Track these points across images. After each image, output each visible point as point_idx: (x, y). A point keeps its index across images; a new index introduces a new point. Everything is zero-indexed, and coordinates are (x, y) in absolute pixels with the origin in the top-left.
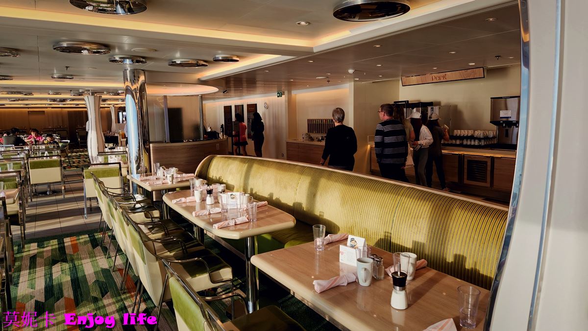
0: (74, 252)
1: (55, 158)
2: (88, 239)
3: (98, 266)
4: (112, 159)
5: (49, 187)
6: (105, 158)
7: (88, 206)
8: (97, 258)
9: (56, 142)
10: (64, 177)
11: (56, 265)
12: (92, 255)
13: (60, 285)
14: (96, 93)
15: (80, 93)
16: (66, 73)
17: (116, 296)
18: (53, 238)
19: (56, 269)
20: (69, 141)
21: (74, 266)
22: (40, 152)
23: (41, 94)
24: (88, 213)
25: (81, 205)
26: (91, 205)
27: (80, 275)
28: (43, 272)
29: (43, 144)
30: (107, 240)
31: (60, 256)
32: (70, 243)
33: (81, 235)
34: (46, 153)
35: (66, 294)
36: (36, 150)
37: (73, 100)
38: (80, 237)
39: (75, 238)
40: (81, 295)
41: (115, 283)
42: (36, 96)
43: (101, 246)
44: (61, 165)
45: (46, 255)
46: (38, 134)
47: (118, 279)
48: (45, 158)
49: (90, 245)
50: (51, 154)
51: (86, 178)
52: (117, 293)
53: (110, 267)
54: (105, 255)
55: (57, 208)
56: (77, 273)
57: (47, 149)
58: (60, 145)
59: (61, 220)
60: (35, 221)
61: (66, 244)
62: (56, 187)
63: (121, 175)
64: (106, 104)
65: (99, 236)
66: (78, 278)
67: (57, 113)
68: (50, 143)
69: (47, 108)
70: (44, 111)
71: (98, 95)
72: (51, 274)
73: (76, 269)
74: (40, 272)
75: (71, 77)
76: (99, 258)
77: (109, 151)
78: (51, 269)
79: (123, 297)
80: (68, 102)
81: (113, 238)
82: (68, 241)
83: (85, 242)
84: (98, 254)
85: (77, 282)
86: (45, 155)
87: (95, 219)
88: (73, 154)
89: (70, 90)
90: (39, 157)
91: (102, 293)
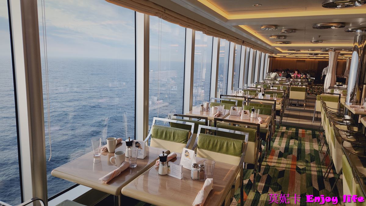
0: (302, 137)
1: (304, 87)
2: (311, 133)
3: (313, 147)
4: (337, 91)
5: (298, 102)
6: (332, 91)
7: (316, 116)
8: (313, 144)
9: (307, 78)
10: (306, 99)
11: (292, 140)
12: (311, 141)
13: (292, 149)
14: (337, 50)
15: (326, 50)
16: (319, 39)
17: (318, 165)
18: (294, 127)
19: (292, 142)
20: (314, 79)
21: (301, 143)
22: (297, 83)
23: (305, 50)
24: (315, 120)
25: (312, 115)
26: (317, 117)
27: (302, 148)
28: (286, 141)
29: (300, 78)
30: (321, 136)
31: (295, 136)
32: (301, 132)
33: (308, 130)
34: (300, 84)
35: (294, 154)
36: (296, 81)
37: (322, 54)
38: (307, 131)
39: (304, 130)
40: (301, 157)
41: (319, 158)
42: (302, 52)
43: (317, 139)
44: (306, 91)
45: (288, 134)
46: (299, 73)
47: (322, 157)
48: (299, 86)
49: (311, 136)
50: (303, 85)
51: (318, 100)
52: (319, 163)
53: (319, 150)
54: (318, 143)
55: (299, 114)
56: (301, 147)
57: (301, 82)
58: (309, 80)
59: (300, 120)
60: (288, 117)
61: (299, 132)
62: (302, 103)
63: (340, 102)
64: (344, 57)
65: (317, 133)
66: (301, 149)
67: (312, 62)
68: (304, 78)
69: (307, 58)
70: (305, 60)
71: (338, 51)
72: (289, 143)
73: (301, 145)
74: (284, 140)
75: (321, 41)
76: (314, 144)
77: (337, 87)
78: (290, 141)
79: (322, 166)
80: (319, 55)
81: (324, 136)
82: (300, 131)
83: (309, 134)
84: (315, 142)
85: (300, 151)
86: (299, 84)
87: (318, 124)
88: (316, 87)
89: (320, 48)
90: (296, 85)
91: (311, 160)
